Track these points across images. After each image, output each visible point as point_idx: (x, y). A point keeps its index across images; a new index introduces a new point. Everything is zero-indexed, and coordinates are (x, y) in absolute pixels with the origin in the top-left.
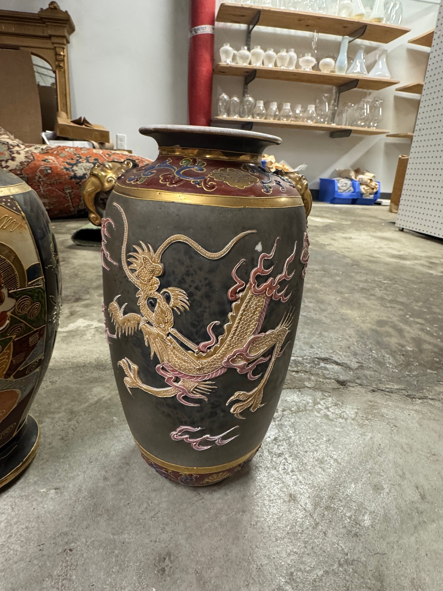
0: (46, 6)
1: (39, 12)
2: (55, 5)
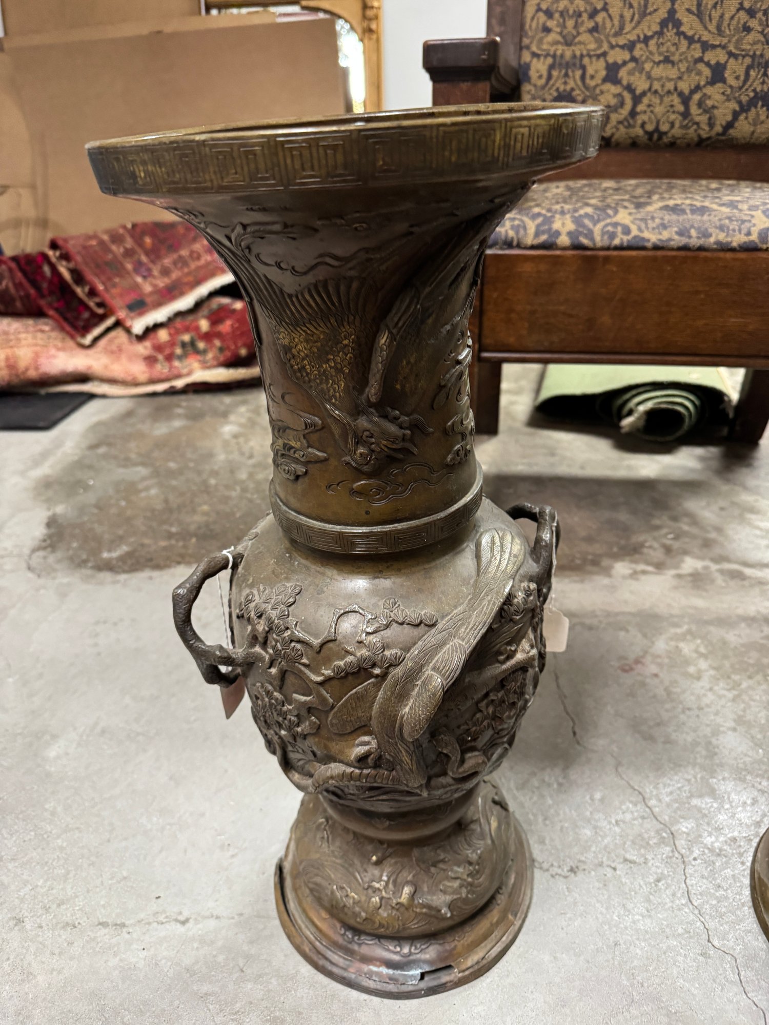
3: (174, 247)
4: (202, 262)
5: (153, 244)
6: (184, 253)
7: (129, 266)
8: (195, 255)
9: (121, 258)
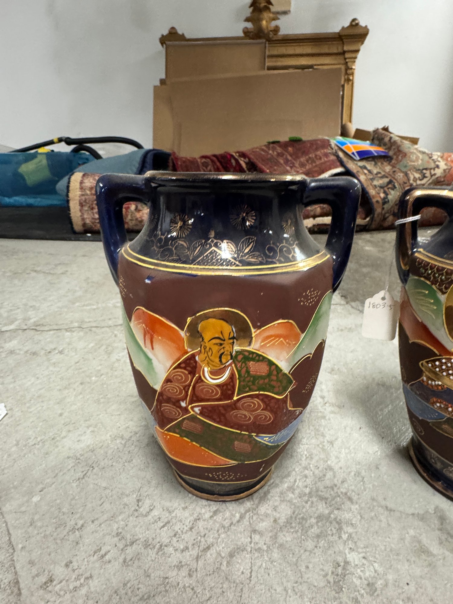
0: (347, 24)
1: (341, 30)
2: (357, 22)
3: (305, 153)
4: (323, 161)
5: (293, 150)
6: (312, 155)
7: (282, 161)
8: (318, 157)
9: (275, 157)
